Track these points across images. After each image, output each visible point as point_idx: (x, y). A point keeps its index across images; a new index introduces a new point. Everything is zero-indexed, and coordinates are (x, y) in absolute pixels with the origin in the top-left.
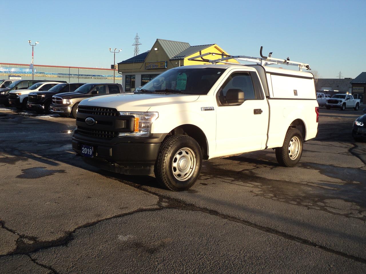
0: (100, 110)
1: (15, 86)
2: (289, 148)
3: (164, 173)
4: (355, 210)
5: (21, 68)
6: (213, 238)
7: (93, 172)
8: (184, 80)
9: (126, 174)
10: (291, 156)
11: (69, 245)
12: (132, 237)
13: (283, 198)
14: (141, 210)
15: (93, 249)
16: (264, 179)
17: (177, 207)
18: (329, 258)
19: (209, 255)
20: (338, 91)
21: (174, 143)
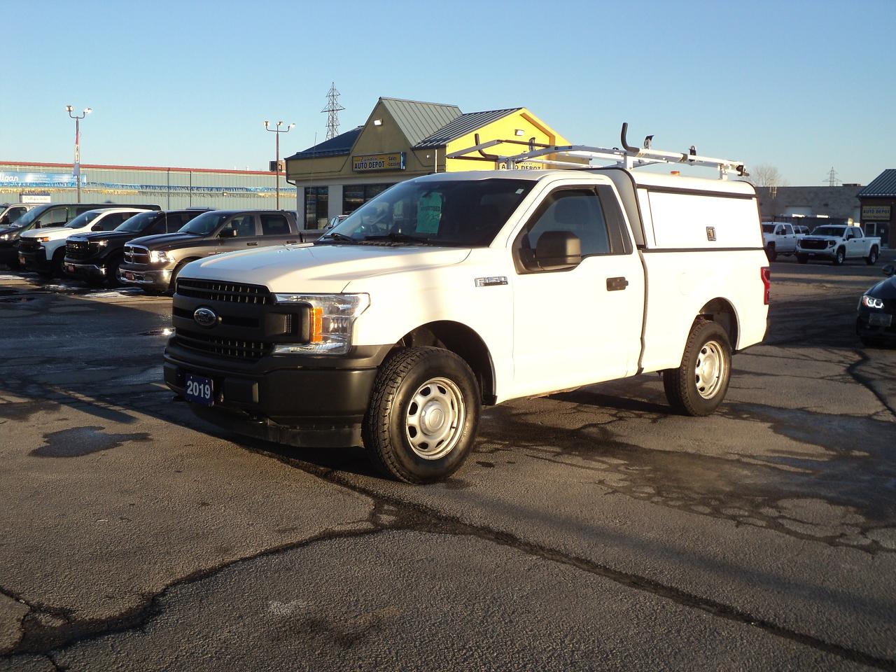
0: (230, 289)
1: (34, 220)
2: (698, 371)
3: (387, 442)
4: (852, 525)
5: (50, 175)
6: (500, 605)
7: (216, 438)
8: (435, 209)
9: (293, 445)
10: (702, 389)
11: (150, 629)
12: (302, 604)
13: (678, 497)
14: (329, 536)
15: (206, 637)
16: (635, 449)
17: (417, 524)
18: (781, 652)
19: (487, 649)
20: (827, 217)
21: (409, 367)
